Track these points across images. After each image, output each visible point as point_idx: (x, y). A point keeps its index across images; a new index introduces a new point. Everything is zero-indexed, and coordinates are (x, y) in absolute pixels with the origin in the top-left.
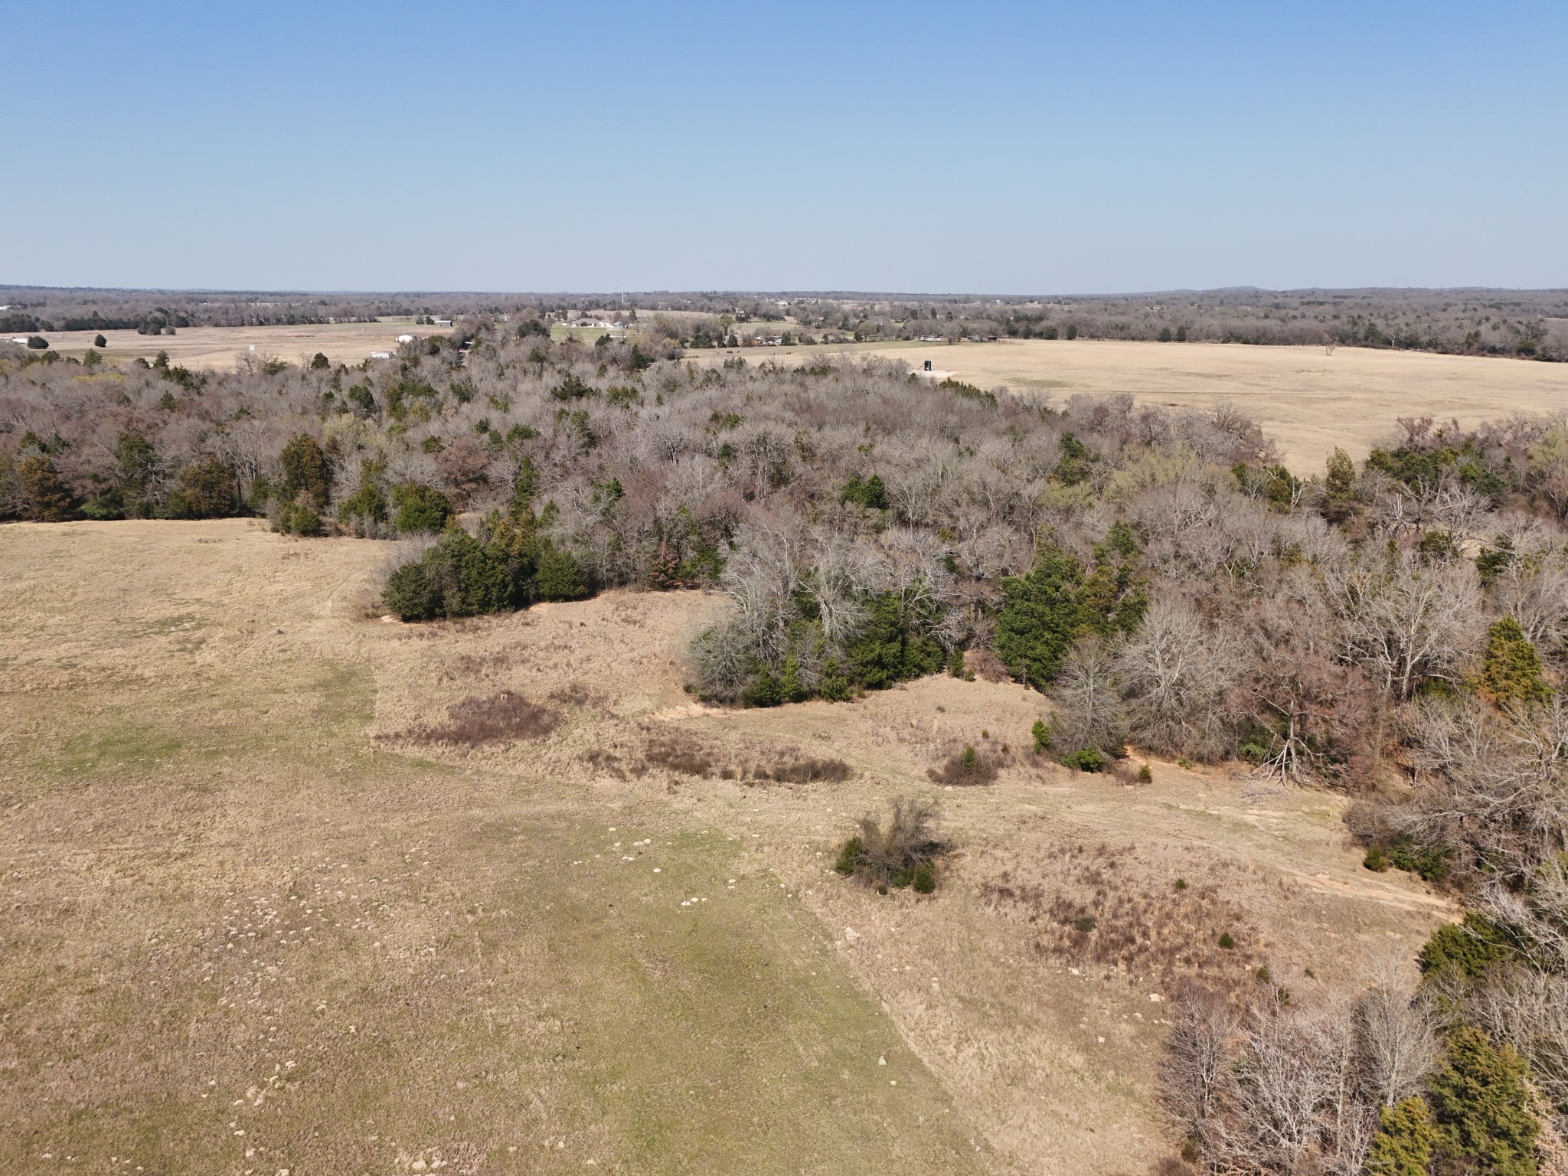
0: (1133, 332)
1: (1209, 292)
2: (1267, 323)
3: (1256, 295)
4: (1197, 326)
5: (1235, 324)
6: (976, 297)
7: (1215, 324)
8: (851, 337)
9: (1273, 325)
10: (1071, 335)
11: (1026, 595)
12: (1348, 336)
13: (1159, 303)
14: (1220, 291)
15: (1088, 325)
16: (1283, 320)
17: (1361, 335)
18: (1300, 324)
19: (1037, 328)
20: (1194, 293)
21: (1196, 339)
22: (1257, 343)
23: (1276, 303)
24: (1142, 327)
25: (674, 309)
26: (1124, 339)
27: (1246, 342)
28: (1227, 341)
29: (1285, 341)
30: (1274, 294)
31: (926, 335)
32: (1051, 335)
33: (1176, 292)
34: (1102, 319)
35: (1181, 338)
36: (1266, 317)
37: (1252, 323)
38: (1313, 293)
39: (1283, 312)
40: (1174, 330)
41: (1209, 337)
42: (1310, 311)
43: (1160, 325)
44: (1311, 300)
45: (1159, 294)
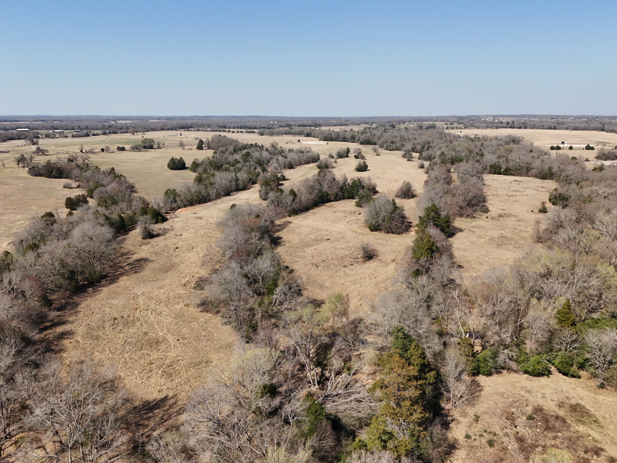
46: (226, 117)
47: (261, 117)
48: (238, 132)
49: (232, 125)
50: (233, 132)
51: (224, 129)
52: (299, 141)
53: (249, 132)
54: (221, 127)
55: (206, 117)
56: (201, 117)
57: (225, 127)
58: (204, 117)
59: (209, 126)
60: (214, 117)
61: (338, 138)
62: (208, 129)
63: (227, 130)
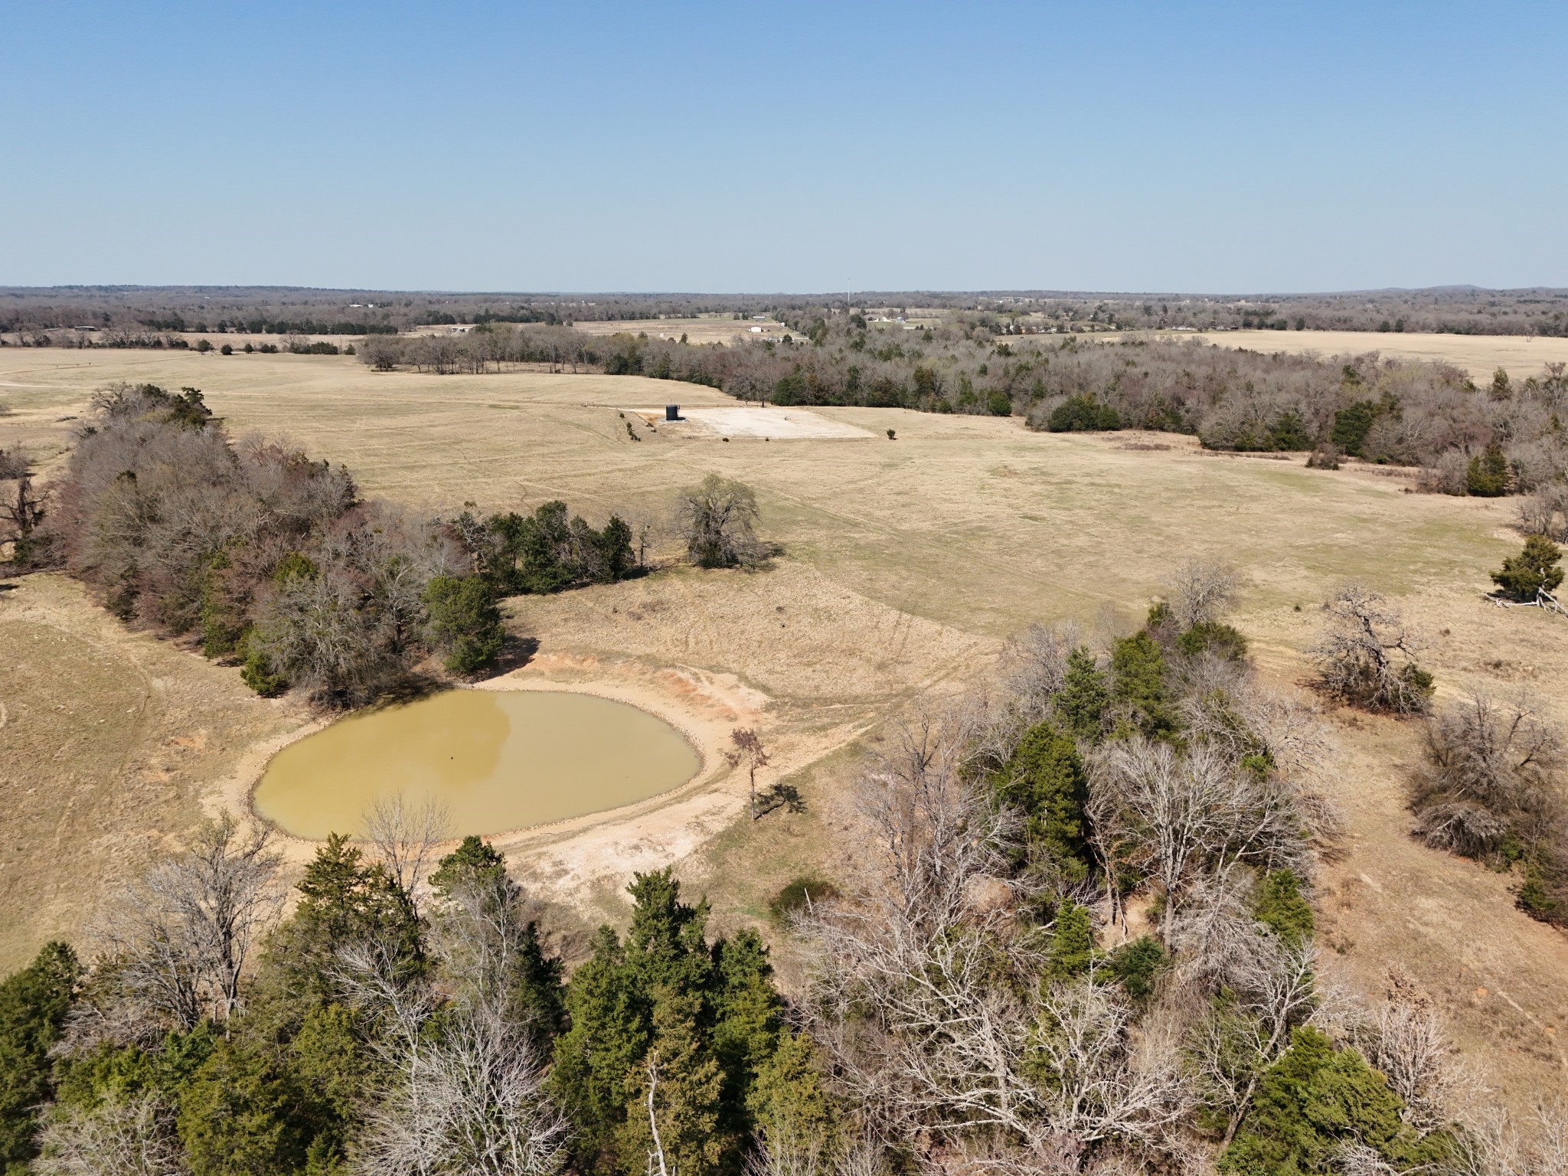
0: (1356, 323)
1: (1422, 291)
2: (1478, 317)
3: (1473, 293)
4: (1413, 319)
5: (1449, 317)
6: (1187, 296)
7: (1431, 318)
8: (1113, 327)
9: (1484, 319)
10: (1300, 326)
11: (1346, 417)
12: (1550, 328)
13: (1371, 301)
14: (1434, 289)
15: (1315, 318)
16: (1494, 315)
17: (1562, 328)
18: (1511, 318)
19: (1269, 321)
20: (1407, 292)
21: (1413, 331)
22: (1468, 333)
23: (1493, 301)
24: (1363, 320)
25: (918, 307)
26: (1347, 330)
27: (1458, 333)
28: (1441, 331)
29: (1494, 332)
30: (1491, 293)
31: (1177, 325)
32: (1282, 326)
33: (1388, 290)
34: (1326, 313)
35: (1399, 329)
36: (1479, 312)
37: (1464, 317)
38: (1534, 292)
39: (1495, 309)
40: (1392, 322)
41: (1424, 328)
42: (1523, 308)
43: (1380, 319)
44: (1527, 298)
45: (1369, 292)
46: (180, 290)
47: (296, 289)
48: (249, 349)
49: (210, 317)
50: (227, 351)
51: (177, 336)
52: (672, 414)
53: (308, 350)
54: (159, 326)
55: (106, 289)
56: (87, 289)
57: (179, 325)
58: (100, 288)
59: (106, 320)
60: (136, 288)
61: (853, 385)
62: (95, 337)
63: (191, 338)
